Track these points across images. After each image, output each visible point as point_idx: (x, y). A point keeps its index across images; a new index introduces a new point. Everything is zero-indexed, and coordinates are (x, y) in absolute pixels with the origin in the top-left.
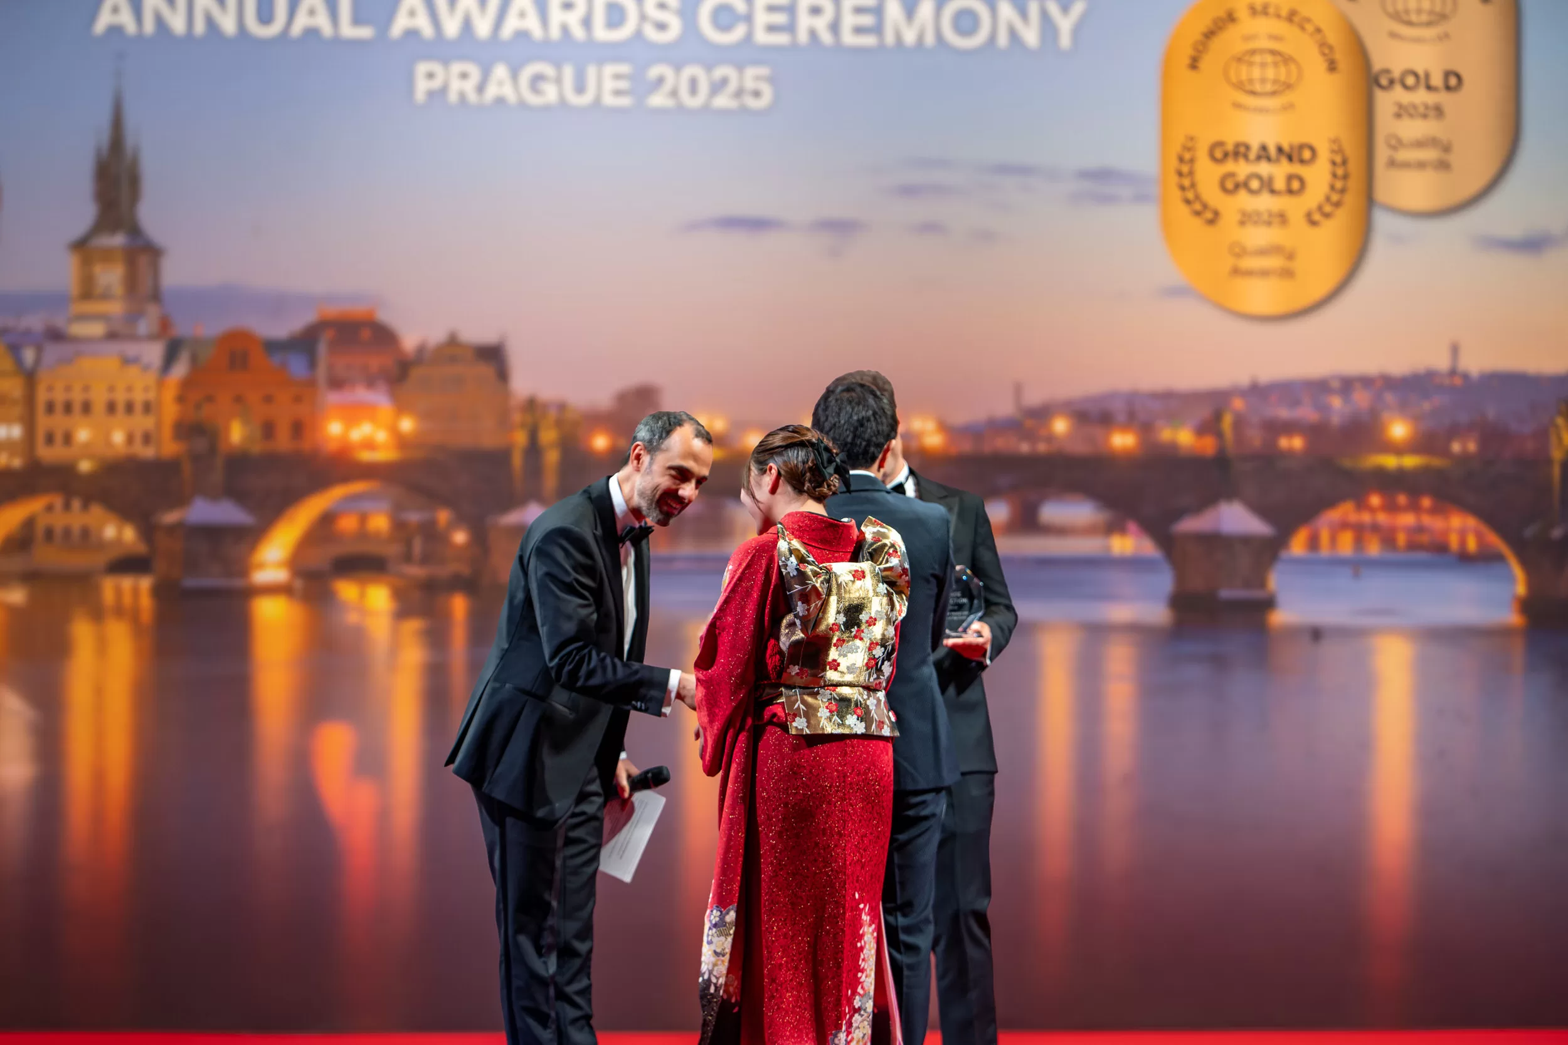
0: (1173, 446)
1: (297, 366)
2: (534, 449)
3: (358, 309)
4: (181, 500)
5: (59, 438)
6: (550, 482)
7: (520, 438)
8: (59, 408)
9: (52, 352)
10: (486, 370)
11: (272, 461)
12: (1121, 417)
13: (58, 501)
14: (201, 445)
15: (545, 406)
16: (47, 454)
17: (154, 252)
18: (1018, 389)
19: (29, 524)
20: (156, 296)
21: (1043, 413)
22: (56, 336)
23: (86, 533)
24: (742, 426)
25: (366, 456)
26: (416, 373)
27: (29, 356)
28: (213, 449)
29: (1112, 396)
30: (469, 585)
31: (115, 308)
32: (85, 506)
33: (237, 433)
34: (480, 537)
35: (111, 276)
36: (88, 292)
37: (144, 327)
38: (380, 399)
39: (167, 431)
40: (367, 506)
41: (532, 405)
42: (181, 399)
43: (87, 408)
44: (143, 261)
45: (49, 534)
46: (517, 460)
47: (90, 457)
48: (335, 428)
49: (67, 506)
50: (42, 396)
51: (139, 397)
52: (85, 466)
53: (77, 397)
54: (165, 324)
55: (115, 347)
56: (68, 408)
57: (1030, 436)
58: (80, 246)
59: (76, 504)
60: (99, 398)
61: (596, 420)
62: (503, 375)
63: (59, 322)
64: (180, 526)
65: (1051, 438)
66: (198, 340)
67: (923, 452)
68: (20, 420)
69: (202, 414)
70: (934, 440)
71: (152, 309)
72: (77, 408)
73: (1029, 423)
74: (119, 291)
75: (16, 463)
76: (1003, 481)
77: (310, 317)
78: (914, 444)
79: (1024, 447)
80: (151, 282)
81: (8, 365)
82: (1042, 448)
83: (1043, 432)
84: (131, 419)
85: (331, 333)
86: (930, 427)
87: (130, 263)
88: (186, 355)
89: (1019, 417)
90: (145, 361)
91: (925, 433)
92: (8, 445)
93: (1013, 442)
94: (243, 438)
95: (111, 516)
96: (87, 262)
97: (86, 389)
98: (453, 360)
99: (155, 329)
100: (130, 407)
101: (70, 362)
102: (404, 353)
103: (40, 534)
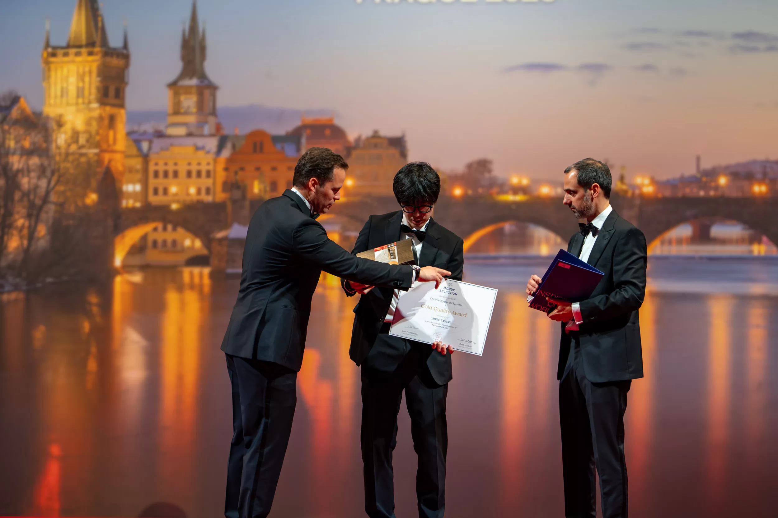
1: (290, 150)
3: (324, 118)
4: (226, 226)
5: (161, 191)
8: (161, 174)
9: (158, 143)
10: (394, 152)
12: (759, 176)
13: (160, 226)
14: (237, 194)
16: (154, 200)
17: (213, 88)
18: (698, 159)
19: (144, 238)
20: (214, 113)
21: (713, 173)
22: (160, 135)
23: (174, 243)
24: (537, 182)
26: (355, 153)
27: (145, 146)
28: (244, 197)
29: (754, 162)
31: (192, 119)
32: (174, 229)
33: (256, 188)
35: (190, 102)
36: (177, 112)
37: (207, 130)
39: (219, 188)
42: (226, 169)
43: (176, 174)
44: (207, 92)
45: (155, 243)
47: (178, 202)
49: (165, 229)
50: (152, 168)
51: (204, 168)
52: (174, 206)
53: (171, 168)
54: (218, 128)
55: (191, 141)
57: (705, 187)
58: (173, 85)
59: (170, 227)
60: (182, 169)
61: (456, 179)
62: (403, 154)
63: (162, 127)
64: (225, 239)
65: (717, 188)
66: (236, 136)
67: (642, 197)
68: (140, 181)
69: (238, 177)
70: (648, 189)
71: (212, 120)
72: (171, 174)
73: (704, 179)
74: (194, 110)
75: (138, 205)
76: (689, 213)
77: (297, 123)
78: (637, 192)
79: (702, 193)
80: (211, 104)
81: (134, 151)
82: (712, 193)
83: (713, 184)
84: (199, 181)
85: (309, 131)
86: (647, 181)
87: (200, 94)
88: (229, 145)
89: (699, 176)
90: (207, 148)
91: (643, 185)
92: (134, 195)
93: (695, 190)
94: (260, 190)
95: (188, 234)
96: (177, 94)
97: (176, 164)
98: (376, 146)
99: (213, 131)
100: (199, 174)
101: (167, 149)
102: (349, 142)
103: (150, 244)
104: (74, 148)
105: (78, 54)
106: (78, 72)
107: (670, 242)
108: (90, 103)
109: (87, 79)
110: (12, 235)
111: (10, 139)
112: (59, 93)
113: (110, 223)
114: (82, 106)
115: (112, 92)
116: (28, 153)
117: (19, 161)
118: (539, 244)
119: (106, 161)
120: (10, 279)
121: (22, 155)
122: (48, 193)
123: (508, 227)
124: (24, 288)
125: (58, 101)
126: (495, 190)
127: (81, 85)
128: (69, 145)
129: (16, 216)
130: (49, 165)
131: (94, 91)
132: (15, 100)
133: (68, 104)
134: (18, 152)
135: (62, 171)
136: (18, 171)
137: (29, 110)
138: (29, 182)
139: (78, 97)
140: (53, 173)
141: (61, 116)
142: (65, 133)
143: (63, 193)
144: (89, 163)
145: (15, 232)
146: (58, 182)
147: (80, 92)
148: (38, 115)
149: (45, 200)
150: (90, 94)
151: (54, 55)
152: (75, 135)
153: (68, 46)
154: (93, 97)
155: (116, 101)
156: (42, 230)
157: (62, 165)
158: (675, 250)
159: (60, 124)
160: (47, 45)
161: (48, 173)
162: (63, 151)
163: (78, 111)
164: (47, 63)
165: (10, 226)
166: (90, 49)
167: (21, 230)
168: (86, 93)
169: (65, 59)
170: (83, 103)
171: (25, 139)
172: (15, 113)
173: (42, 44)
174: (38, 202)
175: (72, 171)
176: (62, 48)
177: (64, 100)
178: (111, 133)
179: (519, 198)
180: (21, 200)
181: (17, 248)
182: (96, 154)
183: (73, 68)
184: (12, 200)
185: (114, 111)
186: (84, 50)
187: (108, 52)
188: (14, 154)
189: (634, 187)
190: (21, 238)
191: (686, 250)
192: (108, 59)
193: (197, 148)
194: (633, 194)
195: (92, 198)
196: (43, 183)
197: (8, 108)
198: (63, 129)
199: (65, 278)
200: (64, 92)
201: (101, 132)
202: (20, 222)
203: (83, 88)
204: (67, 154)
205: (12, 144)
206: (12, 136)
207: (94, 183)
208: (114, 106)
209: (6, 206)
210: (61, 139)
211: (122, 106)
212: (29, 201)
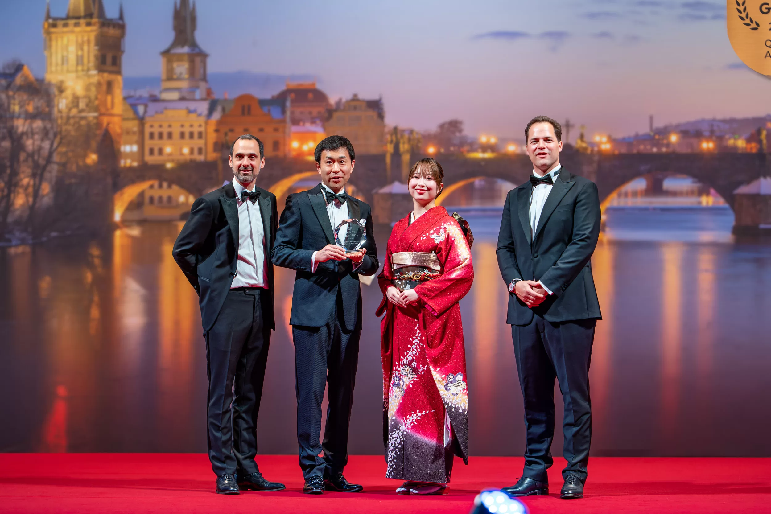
0: (735, 148)
1: (276, 113)
2: (397, 154)
3: (306, 83)
4: (217, 183)
5: (156, 151)
6: (405, 171)
7: (390, 148)
8: (156, 136)
9: (152, 107)
10: (372, 114)
12: (707, 134)
13: (156, 183)
15: (403, 131)
16: (150, 159)
17: (204, 56)
18: (651, 118)
19: (142, 195)
20: (204, 79)
21: (665, 131)
22: (154, 99)
23: (170, 198)
24: (505, 140)
26: (336, 115)
27: (141, 109)
29: (703, 121)
31: (184, 85)
32: (169, 186)
34: (369, 198)
35: (182, 68)
36: (170, 78)
37: (198, 94)
38: (317, 129)
39: (210, 148)
41: (396, 129)
42: (217, 131)
43: (170, 135)
44: (198, 60)
45: (152, 199)
46: (388, 160)
47: (172, 161)
48: (295, 144)
49: (161, 186)
50: (148, 130)
51: (196, 130)
52: (169, 165)
53: (165, 130)
54: (209, 92)
55: (184, 104)
57: (657, 144)
58: (166, 53)
59: (165, 184)
60: (176, 131)
61: (428, 138)
62: (381, 116)
63: (156, 92)
65: (668, 145)
66: (226, 100)
67: (601, 153)
68: (137, 142)
69: (228, 138)
70: (606, 147)
71: (203, 85)
72: (165, 136)
73: (657, 137)
74: (186, 76)
75: (135, 164)
76: (643, 168)
77: (283, 88)
78: (596, 149)
79: (655, 150)
80: (202, 71)
81: (131, 114)
82: (664, 150)
83: (665, 142)
84: (192, 141)
85: (293, 95)
86: (604, 139)
87: (192, 61)
88: (219, 108)
89: (652, 134)
90: (199, 111)
91: (601, 143)
92: (130, 155)
93: (649, 147)
95: (182, 191)
96: (170, 61)
97: (170, 126)
98: (355, 108)
99: (204, 95)
100: (191, 135)
101: (162, 113)
102: (330, 105)
103: (147, 200)
104: (74, 111)
105: (77, 25)
106: (77, 41)
107: (626, 195)
108: (88, 70)
109: (86, 48)
110: (18, 193)
111: (14, 104)
112: (60, 61)
113: (109, 180)
114: (81, 74)
115: (109, 60)
116: (32, 117)
117: (24, 125)
119: (105, 124)
120: (17, 234)
121: (26, 119)
122: (51, 154)
123: (478, 182)
124: (30, 242)
125: (59, 68)
126: (466, 148)
127: (80, 53)
128: (70, 109)
129: (22, 176)
130: (52, 128)
131: (92, 59)
132: (19, 68)
133: (68, 71)
134: (23, 116)
135: (64, 133)
136: (23, 134)
137: (31, 77)
138: (33, 144)
139: (77, 64)
140: (55, 135)
141: (62, 82)
142: (66, 98)
143: (65, 153)
144: (88, 125)
145: (21, 190)
146: (60, 144)
147: (79, 60)
148: (41, 81)
149: (49, 160)
150: (89, 62)
151: (54, 26)
152: (76, 99)
153: (68, 18)
154: (92, 64)
155: (114, 68)
156: (46, 188)
157: (64, 128)
158: (630, 202)
159: (61, 90)
160: (48, 17)
161: (51, 135)
162: (64, 115)
163: (78, 77)
164: (48, 33)
165: (16, 185)
166: (88, 20)
167: (26, 188)
168: (85, 60)
169: (65, 29)
170: (83, 70)
171: (28, 104)
172: (19, 80)
173: (44, 15)
174: (42, 162)
175: (73, 133)
176: (62, 19)
177: (65, 67)
178: (109, 98)
179: (488, 155)
180: (26, 160)
181: (22, 206)
182: (95, 118)
183: (72, 37)
184: (18, 161)
185: (112, 77)
186: (82, 21)
187: (105, 23)
188: (18, 117)
189: (593, 144)
190: (27, 195)
191: (641, 202)
192: (105, 29)
193: (190, 112)
194: (592, 151)
195: (93, 158)
196: (46, 145)
197: (12, 76)
198: (64, 95)
199: (68, 233)
200: (65, 60)
201: (99, 97)
202: (26, 181)
203: (82, 56)
204: (68, 118)
205: (16, 108)
206: (17, 102)
207: (94, 144)
208: (111, 72)
209: (12, 166)
210: (63, 104)
211: (119, 72)
212: (34, 161)
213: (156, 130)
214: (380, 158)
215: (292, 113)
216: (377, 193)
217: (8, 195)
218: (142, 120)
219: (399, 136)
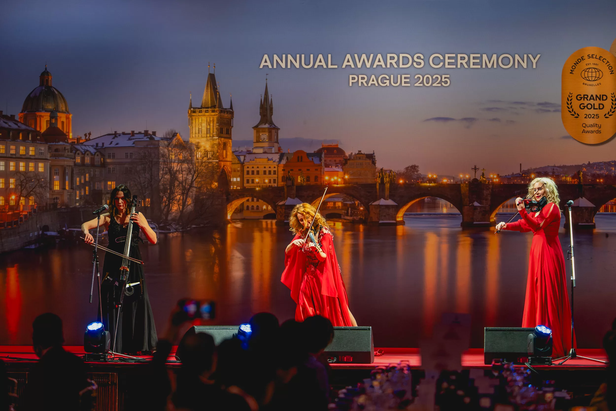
0: (566, 181)
1: (316, 161)
2: (382, 183)
3: (333, 144)
5: (250, 181)
6: (387, 193)
7: (379, 180)
8: (250, 173)
9: (248, 157)
10: (368, 161)
11: (309, 187)
12: (551, 174)
13: (250, 199)
14: (289, 183)
15: (386, 171)
16: (247, 185)
17: (277, 129)
18: (521, 165)
19: (242, 204)
20: (277, 142)
21: (528, 172)
22: (249, 153)
23: (258, 207)
24: (441, 177)
25: (335, 185)
26: (349, 162)
27: (242, 158)
28: (293, 184)
29: (548, 167)
30: (363, 222)
31: (266, 145)
32: (258, 200)
33: (299, 180)
34: (367, 208)
35: (264, 136)
37: (274, 150)
38: (339, 169)
39: (280, 180)
40: (336, 200)
41: (382, 170)
42: (284, 170)
43: (258, 173)
44: (273, 131)
45: (248, 207)
46: (378, 187)
47: (259, 186)
49: (253, 200)
50: (246, 170)
51: (272, 169)
52: (257, 189)
53: (255, 170)
54: (279, 149)
55: (266, 156)
56: (253, 173)
57: (524, 179)
58: (256, 127)
59: (255, 199)
60: (261, 170)
61: (400, 175)
62: (374, 163)
63: (251, 149)
64: (284, 205)
66: (289, 153)
67: (493, 183)
68: (239, 176)
69: (290, 174)
70: (496, 180)
71: (276, 145)
72: (255, 173)
73: (524, 175)
74: (267, 140)
75: (239, 188)
76: (516, 192)
77: (320, 147)
78: (491, 181)
79: (523, 182)
80: (276, 137)
81: (237, 161)
83: (528, 178)
84: (270, 176)
85: (326, 151)
86: (495, 176)
87: (270, 132)
88: (285, 158)
89: (521, 174)
90: (274, 160)
91: (494, 178)
92: (236, 183)
94: (301, 181)
95: (265, 203)
96: (258, 132)
97: (258, 167)
98: (360, 158)
99: (277, 151)
100: (270, 172)
101: (253, 160)
102: (346, 156)
103: (245, 208)
104: (205, 159)
105: (206, 112)
106: (207, 121)
107: (507, 207)
108: (213, 136)
109: (212, 124)
110: (174, 204)
111: (172, 155)
112: (197, 132)
113: (225, 197)
115: (225, 131)
116: (182, 162)
117: (177, 166)
118: (442, 207)
119: (222, 166)
120: (174, 226)
121: (178, 163)
122: (192, 182)
123: (427, 199)
124: (181, 230)
125: (197, 135)
126: (420, 181)
127: (208, 127)
128: (203, 158)
129: (176, 194)
130: (193, 168)
131: (215, 130)
132: (175, 135)
133: (202, 137)
134: (177, 161)
135: (199, 171)
136: (177, 171)
137: (182, 140)
138: (182, 177)
139: (207, 133)
140: (195, 172)
142: (201, 151)
143: (200, 182)
144: (213, 167)
145: (176, 202)
146: (197, 177)
147: (208, 131)
148: (187, 142)
149: (191, 186)
150: (213, 132)
151: (194, 112)
152: (206, 152)
153: (202, 108)
154: (215, 133)
155: (227, 136)
156: (189, 201)
157: (200, 168)
158: (509, 210)
159: (198, 148)
160: (191, 107)
161: (192, 172)
162: (200, 161)
163: (207, 140)
164: (191, 116)
165: (173, 199)
166: (213, 109)
167: (178, 201)
168: (211, 131)
169: (200, 114)
170: (210, 137)
171: (180, 155)
172: (174, 141)
173: (188, 106)
174: (187, 187)
175: (204, 171)
176: (199, 108)
177: (200, 135)
178: (225, 151)
179: (432, 184)
180: (178, 186)
181: (177, 210)
182: (217, 163)
183: (204, 118)
184: (174, 186)
185: (226, 140)
186: (210, 110)
187: (223, 111)
188: (174, 162)
189: (489, 179)
190: (179, 205)
192: (222, 114)
194: (489, 182)
195: (215, 184)
196: (190, 177)
197: (171, 139)
198: (199, 150)
199: (202, 225)
200: (200, 131)
201: (219, 151)
202: (178, 197)
203: (210, 129)
204: (202, 163)
205: (173, 157)
206: (173, 153)
207: (216, 177)
208: (225, 138)
209: (170, 189)
210: (199, 155)
211: (230, 138)
212: (183, 186)
213: (250, 170)
214: (373, 186)
215: (325, 161)
216: (371, 205)
217: (169, 205)
218: (242, 164)
219: (384, 173)
